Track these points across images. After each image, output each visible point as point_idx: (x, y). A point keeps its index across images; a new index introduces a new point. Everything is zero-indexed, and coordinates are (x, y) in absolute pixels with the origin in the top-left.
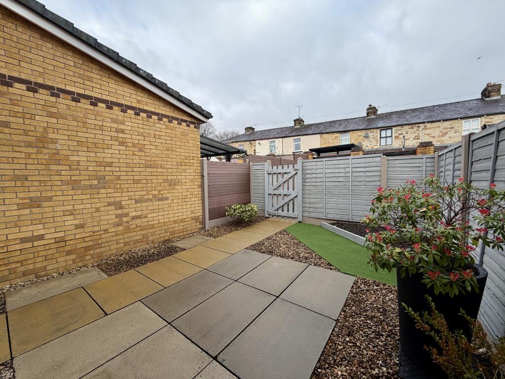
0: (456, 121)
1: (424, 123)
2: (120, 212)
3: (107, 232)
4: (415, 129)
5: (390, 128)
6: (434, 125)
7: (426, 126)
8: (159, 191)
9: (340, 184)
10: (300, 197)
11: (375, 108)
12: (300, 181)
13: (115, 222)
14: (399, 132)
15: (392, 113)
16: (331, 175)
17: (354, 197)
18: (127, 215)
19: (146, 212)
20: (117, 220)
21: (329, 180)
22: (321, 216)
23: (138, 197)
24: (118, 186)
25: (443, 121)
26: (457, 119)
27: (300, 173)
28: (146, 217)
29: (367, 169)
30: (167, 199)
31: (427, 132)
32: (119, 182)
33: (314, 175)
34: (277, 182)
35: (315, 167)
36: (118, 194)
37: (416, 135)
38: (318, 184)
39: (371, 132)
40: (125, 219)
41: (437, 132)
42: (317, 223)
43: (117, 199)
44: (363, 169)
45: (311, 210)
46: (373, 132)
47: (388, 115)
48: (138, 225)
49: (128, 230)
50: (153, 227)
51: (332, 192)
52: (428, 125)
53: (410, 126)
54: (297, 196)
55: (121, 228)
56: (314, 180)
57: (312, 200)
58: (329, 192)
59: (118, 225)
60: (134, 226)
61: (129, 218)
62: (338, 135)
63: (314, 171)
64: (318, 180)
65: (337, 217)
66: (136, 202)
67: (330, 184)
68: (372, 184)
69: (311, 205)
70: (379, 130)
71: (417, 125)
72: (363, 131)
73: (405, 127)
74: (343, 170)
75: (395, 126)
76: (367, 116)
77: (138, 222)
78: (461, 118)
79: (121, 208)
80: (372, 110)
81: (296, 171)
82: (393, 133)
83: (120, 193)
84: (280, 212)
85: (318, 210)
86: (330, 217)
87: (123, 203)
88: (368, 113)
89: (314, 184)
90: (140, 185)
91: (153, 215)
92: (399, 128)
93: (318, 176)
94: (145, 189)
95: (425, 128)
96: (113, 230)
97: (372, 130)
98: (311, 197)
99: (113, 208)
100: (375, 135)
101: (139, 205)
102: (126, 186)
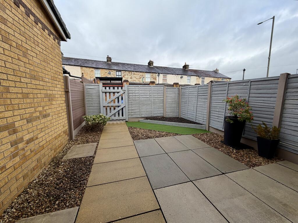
0: (144, 73)
1: (133, 71)
2: (14, 137)
3: (4, 170)
4: (130, 74)
5: (120, 71)
6: (137, 73)
7: (134, 73)
8: (43, 108)
9: (148, 99)
10: (127, 106)
11: (110, 58)
12: (127, 97)
13: (12, 152)
14: (124, 74)
15: (119, 63)
16: (143, 94)
17: (154, 105)
18: (21, 140)
19: (36, 133)
20: (12, 149)
21: (142, 97)
22: (138, 116)
23: (28, 115)
24: (9, 102)
25: (140, 72)
26: (144, 72)
27: (126, 92)
28: (37, 138)
29: (158, 92)
30: (48, 115)
31: (135, 76)
32: (9, 96)
33: (134, 94)
34: (110, 98)
35: (134, 90)
36: (9, 114)
37: (131, 76)
38: (136, 99)
39: (112, 71)
40: (21, 146)
41: (138, 77)
42: (137, 120)
43: (10, 120)
44: (157, 92)
45: (132, 114)
46: (113, 72)
47: (117, 64)
48: (32, 150)
49: (25, 158)
50: (43, 147)
51: (144, 103)
52: (135, 73)
53: (129, 72)
54: (125, 106)
55: (17, 159)
56: (134, 97)
57: (133, 108)
58: (142, 103)
59: (14, 156)
60: (29, 152)
61: (24, 143)
62: (93, 69)
63: (134, 92)
64: (136, 97)
65: (146, 116)
66: (28, 122)
67: (143, 99)
68: (160, 99)
69: (132, 111)
70: (115, 71)
71: (131, 72)
72: (108, 70)
73: (127, 72)
74: (148, 92)
75: (123, 70)
76: (107, 62)
77: (31, 146)
78: (145, 72)
79: (15, 132)
80: (109, 59)
81: (124, 91)
82: (122, 74)
83: (11, 112)
84: (113, 118)
85: (137, 113)
86: (143, 116)
87: (17, 124)
88: (107, 60)
89: (134, 99)
90: (28, 101)
91: (42, 134)
92: (124, 72)
93: (136, 94)
94: (33, 105)
95: (134, 74)
96: (10, 164)
97: (112, 70)
98: (132, 106)
99: (6, 133)
100: (114, 73)
101: (30, 124)
102: (17, 101)
